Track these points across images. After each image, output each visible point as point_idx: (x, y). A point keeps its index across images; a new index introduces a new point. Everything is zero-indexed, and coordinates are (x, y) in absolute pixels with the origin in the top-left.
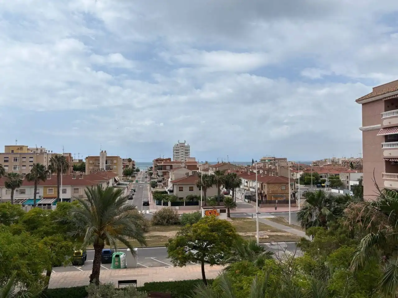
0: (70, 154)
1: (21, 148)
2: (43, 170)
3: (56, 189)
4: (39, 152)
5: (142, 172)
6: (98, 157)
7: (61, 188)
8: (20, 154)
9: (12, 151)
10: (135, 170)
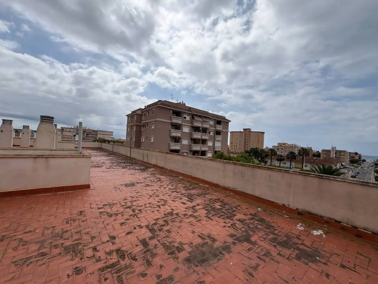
0: (311, 148)
1: (285, 144)
2: (294, 155)
3: (302, 165)
4: (293, 146)
6: (330, 150)
7: (304, 164)
8: (284, 147)
9: (281, 145)
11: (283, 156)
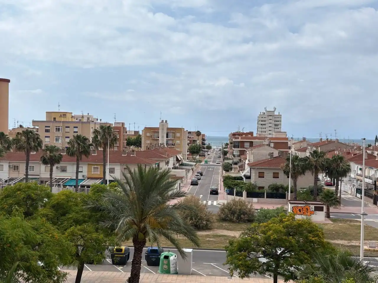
0: (123, 124)
1: (64, 115)
2: (85, 144)
3: (102, 168)
4: (85, 120)
5: (214, 149)
6: (157, 129)
7: (108, 167)
8: (63, 122)
9: (55, 119)
10: (205, 146)
11: (58, 150)
